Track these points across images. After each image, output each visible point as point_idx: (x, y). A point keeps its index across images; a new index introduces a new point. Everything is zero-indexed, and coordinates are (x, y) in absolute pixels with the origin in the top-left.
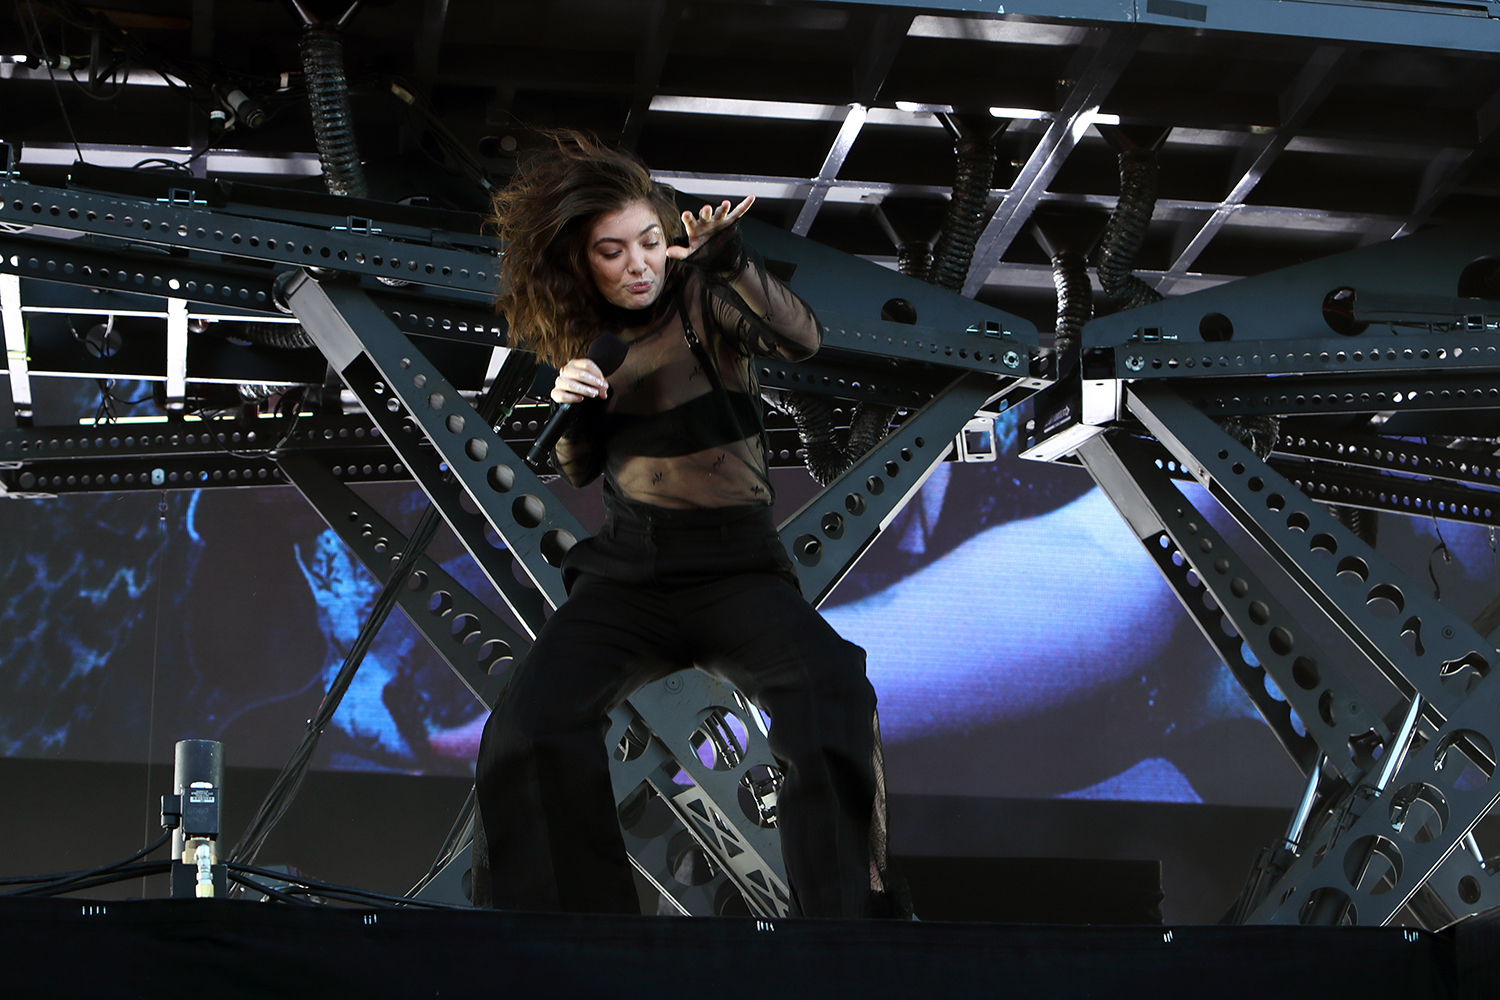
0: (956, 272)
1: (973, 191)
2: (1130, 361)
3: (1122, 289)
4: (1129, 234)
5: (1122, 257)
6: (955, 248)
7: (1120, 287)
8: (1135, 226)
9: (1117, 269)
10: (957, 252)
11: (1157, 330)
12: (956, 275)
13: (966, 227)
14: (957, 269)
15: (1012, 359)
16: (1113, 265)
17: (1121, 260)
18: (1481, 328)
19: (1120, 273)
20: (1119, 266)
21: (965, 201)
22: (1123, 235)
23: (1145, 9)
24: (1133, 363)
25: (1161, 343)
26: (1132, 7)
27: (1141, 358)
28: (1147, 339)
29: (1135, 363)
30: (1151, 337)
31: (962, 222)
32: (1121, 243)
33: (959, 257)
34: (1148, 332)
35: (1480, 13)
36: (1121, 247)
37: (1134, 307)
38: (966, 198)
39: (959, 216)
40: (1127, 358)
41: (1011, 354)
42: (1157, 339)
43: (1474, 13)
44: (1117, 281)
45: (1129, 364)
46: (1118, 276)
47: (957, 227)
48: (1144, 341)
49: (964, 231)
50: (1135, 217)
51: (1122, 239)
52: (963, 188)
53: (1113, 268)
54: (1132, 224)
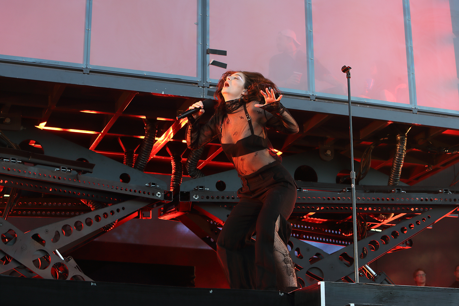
0: (143, 166)
1: (150, 141)
2: (195, 196)
3: (193, 172)
4: (196, 156)
5: (194, 163)
6: (143, 158)
7: (192, 172)
8: (198, 154)
9: (192, 167)
10: (143, 160)
11: (203, 187)
12: (143, 167)
13: (147, 152)
14: (143, 165)
15: (159, 195)
16: (190, 165)
17: (193, 164)
18: (301, 191)
19: (193, 167)
20: (192, 166)
21: (147, 144)
22: (194, 156)
23: (207, 94)
24: (195, 197)
25: (204, 191)
26: (203, 93)
27: (198, 195)
28: (200, 189)
29: (196, 197)
30: (201, 189)
31: (146, 151)
32: (194, 159)
33: (144, 161)
34: (200, 187)
35: (308, 99)
36: (193, 160)
37: (196, 178)
38: (147, 143)
39: (145, 149)
40: (194, 195)
41: (159, 193)
42: (203, 190)
43: (306, 98)
44: (191, 170)
45: (194, 197)
46: (192, 168)
47: (144, 152)
48: (199, 190)
49: (146, 153)
50: (198, 151)
51: (194, 158)
52: (147, 140)
53: (190, 166)
54: (197, 153)
